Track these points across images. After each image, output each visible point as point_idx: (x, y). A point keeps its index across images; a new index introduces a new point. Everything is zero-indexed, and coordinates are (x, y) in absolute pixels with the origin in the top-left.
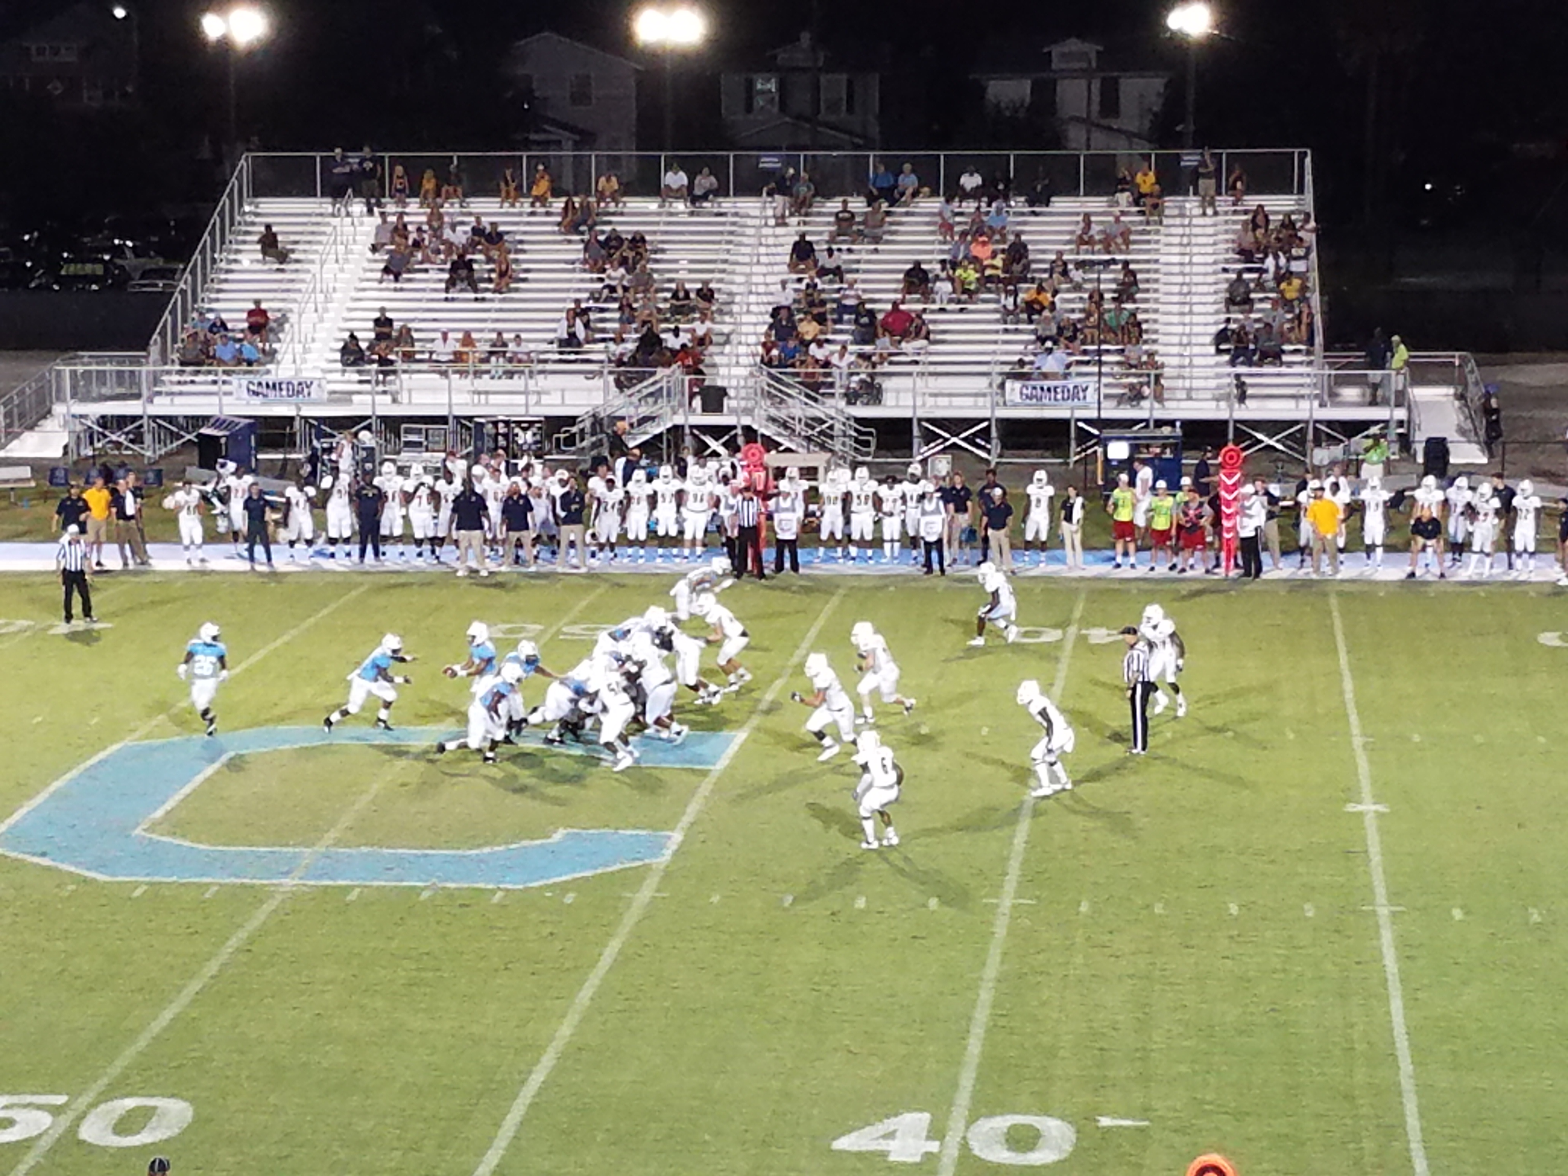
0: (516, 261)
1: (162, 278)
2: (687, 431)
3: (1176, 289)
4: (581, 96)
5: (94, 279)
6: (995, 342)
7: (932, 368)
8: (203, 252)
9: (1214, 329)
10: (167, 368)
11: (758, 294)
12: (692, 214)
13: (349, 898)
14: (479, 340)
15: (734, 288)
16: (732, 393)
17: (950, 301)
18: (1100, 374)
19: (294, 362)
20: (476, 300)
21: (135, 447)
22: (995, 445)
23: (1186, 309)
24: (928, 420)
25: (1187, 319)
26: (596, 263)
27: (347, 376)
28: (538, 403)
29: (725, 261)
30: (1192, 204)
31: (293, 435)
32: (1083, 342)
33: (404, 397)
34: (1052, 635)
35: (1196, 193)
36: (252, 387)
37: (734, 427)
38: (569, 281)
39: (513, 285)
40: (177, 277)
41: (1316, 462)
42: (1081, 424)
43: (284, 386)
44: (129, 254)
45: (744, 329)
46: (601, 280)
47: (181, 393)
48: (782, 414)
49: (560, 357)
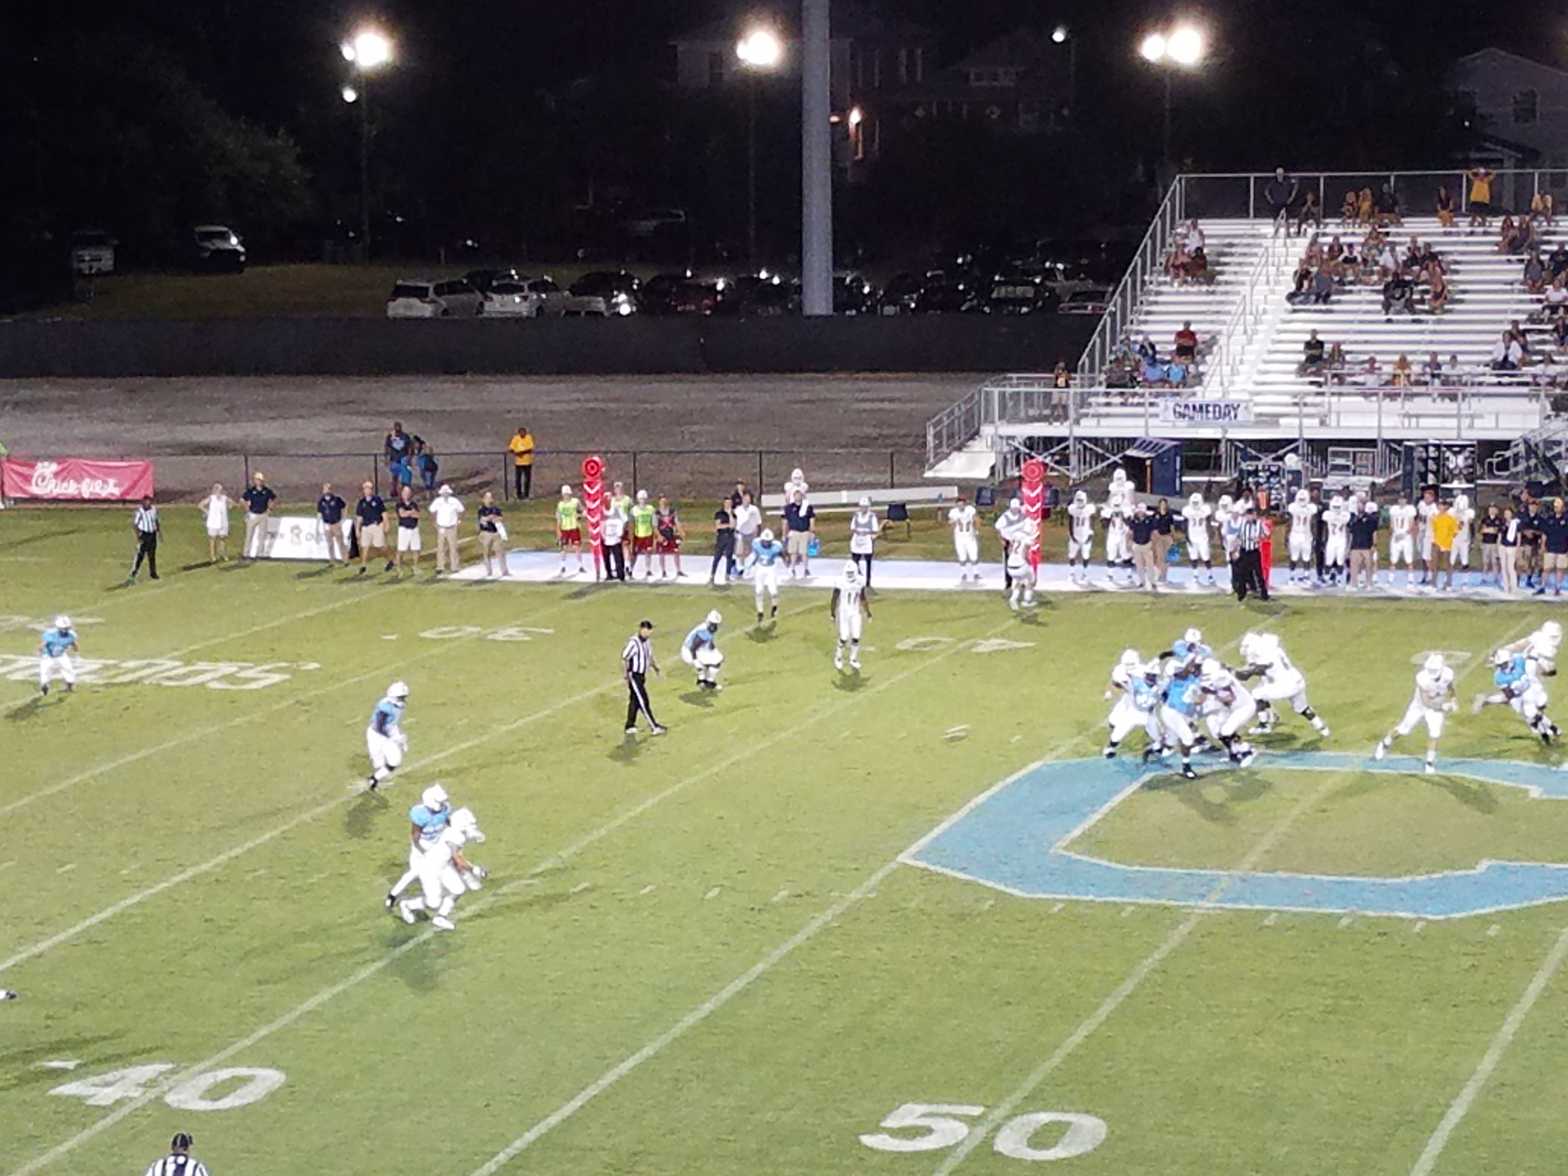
0: (1452, 282)
1: (1093, 300)
4: (1523, 114)
5: (1023, 301)
8: (1133, 274)
10: (1093, 390)
13: (1266, 922)
19: (1222, 384)
20: (1415, 321)
21: (1061, 468)
28: (1471, 427)
31: (1218, 458)
33: (1332, 420)
36: (1178, 409)
38: (1508, 302)
39: (1447, 307)
40: (1107, 298)
43: (1211, 409)
44: (1060, 277)
46: (1539, 301)
47: (1108, 415)
49: (1495, 380)
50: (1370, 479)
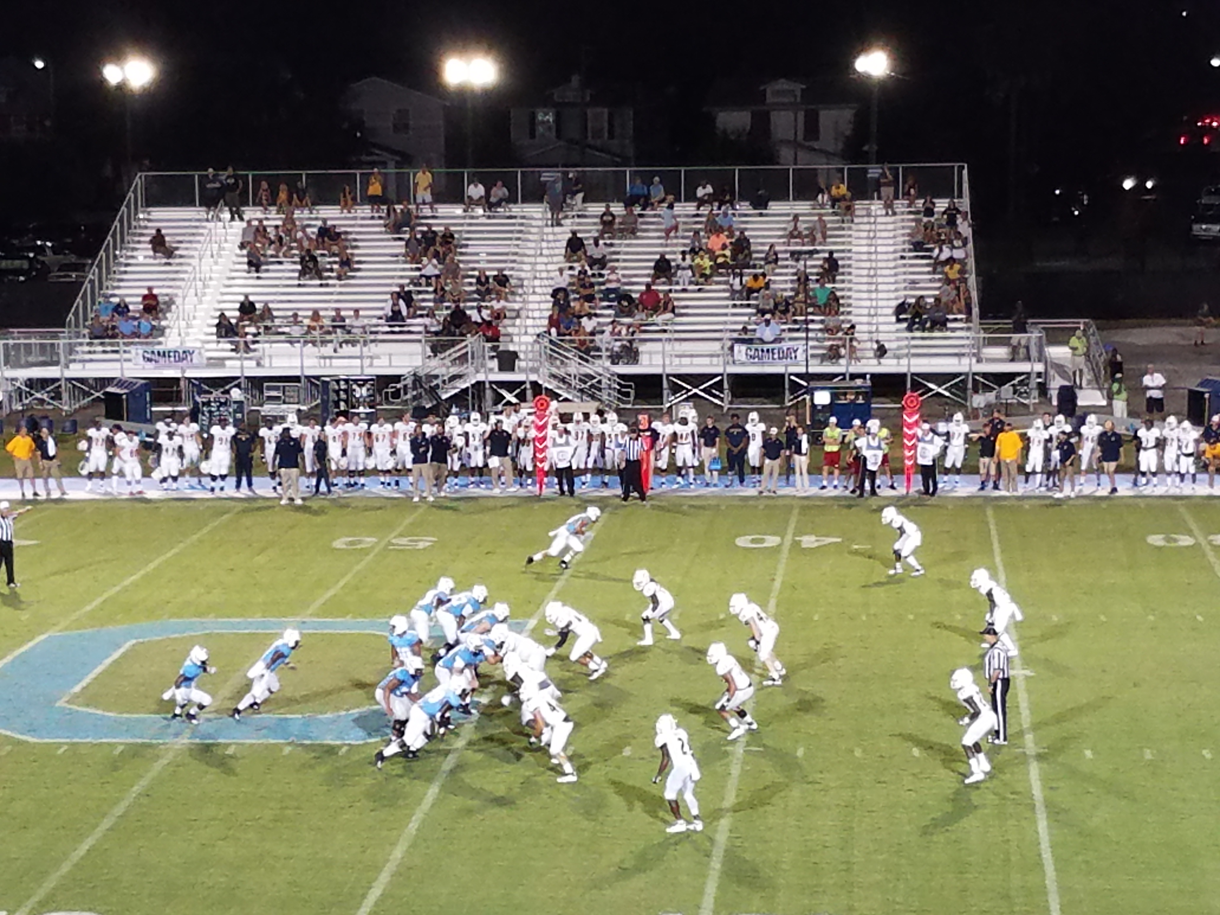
1: (76, 270)
2: (487, 386)
3: (865, 272)
4: (401, 126)
5: (22, 272)
6: (726, 315)
7: (677, 336)
8: (107, 250)
9: (895, 303)
10: (79, 340)
11: (541, 279)
12: (489, 217)
14: (324, 317)
15: (523, 275)
16: (522, 356)
17: (691, 283)
18: (807, 339)
19: (180, 335)
20: (321, 285)
21: (55, 403)
22: (727, 395)
23: (873, 287)
24: (675, 376)
25: (874, 295)
26: (414, 256)
27: (221, 346)
28: (371, 365)
29: (516, 254)
30: (876, 207)
31: (179, 392)
32: (794, 314)
33: (266, 362)
34: (772, 541)
35: (879, 198)
36: (146, 355)
37: (524, 383)
38: (395, 270)
39: (350, 274)
40: (87, 269)
41: (975, 405)
42: (793, 378)
43: (172, 354)
44: (48, 252)
45: (531, 306)
46: (419, 269)
47: (91, 361)
48: (562, 372)
49: (388, 329)
50: (296, 407)
